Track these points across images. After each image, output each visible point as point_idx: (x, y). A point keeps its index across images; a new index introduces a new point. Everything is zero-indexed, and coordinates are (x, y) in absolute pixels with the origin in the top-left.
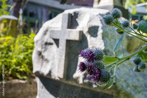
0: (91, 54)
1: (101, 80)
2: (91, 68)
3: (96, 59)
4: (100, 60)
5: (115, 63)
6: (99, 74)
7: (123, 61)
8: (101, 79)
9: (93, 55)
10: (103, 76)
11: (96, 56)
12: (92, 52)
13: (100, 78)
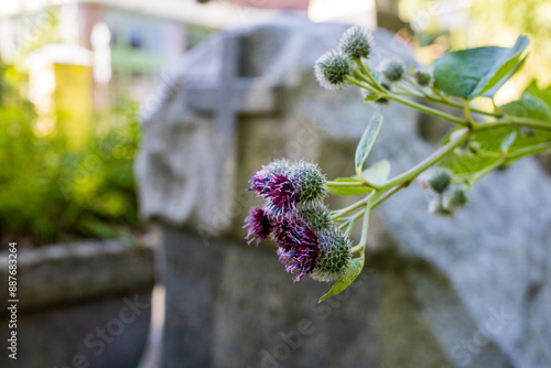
0: (281, 185)
1: (319, 266)
2: (285, 228)
3: (297, 199)
4: (311, 199)
5: (365, 204)
6: (311, 247)
7: (390, 191)
8: (318, 263)
9: (289, 186)
10: (323, 253)
11: (297, 191)
12: (284, 179)
13: (314, 260)
